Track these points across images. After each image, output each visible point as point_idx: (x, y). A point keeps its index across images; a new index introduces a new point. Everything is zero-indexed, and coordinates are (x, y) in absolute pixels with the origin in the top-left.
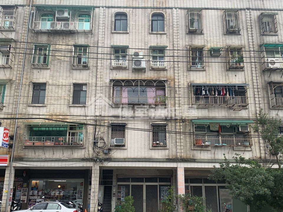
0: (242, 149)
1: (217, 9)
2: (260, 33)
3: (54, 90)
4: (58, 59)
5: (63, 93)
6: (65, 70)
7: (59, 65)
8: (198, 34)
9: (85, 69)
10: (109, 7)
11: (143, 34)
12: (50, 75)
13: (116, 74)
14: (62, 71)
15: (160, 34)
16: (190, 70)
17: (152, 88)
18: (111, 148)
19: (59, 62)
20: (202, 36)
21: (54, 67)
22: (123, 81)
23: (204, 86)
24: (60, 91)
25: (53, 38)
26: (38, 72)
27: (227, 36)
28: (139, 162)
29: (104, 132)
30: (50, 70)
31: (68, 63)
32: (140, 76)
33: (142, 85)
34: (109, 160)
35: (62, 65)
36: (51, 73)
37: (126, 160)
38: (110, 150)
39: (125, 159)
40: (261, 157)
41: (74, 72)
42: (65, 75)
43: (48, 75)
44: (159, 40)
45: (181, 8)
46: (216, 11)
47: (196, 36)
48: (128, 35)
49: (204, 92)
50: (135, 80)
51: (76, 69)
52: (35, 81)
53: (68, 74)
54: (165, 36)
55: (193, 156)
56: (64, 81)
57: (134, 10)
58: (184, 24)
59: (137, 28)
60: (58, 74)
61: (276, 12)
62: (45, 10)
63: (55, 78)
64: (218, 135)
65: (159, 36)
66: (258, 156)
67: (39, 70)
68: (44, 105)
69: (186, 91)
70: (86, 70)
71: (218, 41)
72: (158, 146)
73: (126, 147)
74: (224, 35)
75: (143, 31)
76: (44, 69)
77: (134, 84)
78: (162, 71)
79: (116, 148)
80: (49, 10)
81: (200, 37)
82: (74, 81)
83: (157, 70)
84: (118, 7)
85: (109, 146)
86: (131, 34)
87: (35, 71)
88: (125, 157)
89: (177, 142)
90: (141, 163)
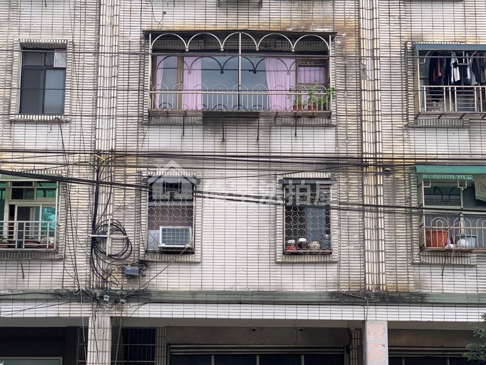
13: (164, 13)
17: (285, 60)
18: (148, 258)
22: (187, 34)
23: (458, 53)
28: (240, 303)
29: (124, 207)
33: (251, 48)
34: (143, 296)
38: (144, 264)
39: (194, 293)
49: (456, 74)
50: (227, 32)
55: (418, 284)
69: (397, 68)
72: (305, 254)
73: (196, 257)
77: (222, 47)
79: (166, 258)
82: (25, 37)
85: (142, 251)
88: (195, 287)
89: (364, 240)
90: (243, 307)
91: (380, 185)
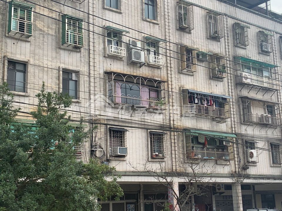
0: (223, 163)
1: (202, 7)
2: (234, 43)
3: (37, 74)
4: (40, 29)
5: (50, 80)
6: (50, 47)
7: (41, 38)
8: (187, 33)
9: (75, 51)
11: (136, 18)
12: (30, 51)
13: (111, 64)
14: (45, 47)
15: (153, 23)
16: (181, 73)
18: (111, 158)
19: (41, 34)
20: (190, 35)
21: (35, 40)
23: (197, 94)
24: (45, 77)
26: (14, 44)
27: (209, 41)
28: (138, 176)
29: (101, 138)
30: (29, 43)
31: (54, 38)
32: (135, 71)
35: (46, 40)
36: (32, 49)
37: (127, 174)
38: (108, 161)
39: (126, 172)
40: (236, 172)
41: (62, 52)
42: (50, 54)
43: (28, 50)
44: (152, 30)
46: (200, 8)
47: (185, 34)
48: (121, 15)
51: (64, 49)
52: (10, 56)
53: (54, 54)
54: (157, 26)
55: (186, 170)
56: (50, 63)
58: (174, 17)
59: (130, 9)
60: (41, 51)
61: (248, 25)
63: (37, 57)
64: (203, 148)
65: (151, 24)
67: (14, 41)
68: (27, 94)
69: (178, 96)
70: (77, 52)
71: (203, 44)
72: (157, 158)
73: (126, 158)
74: (208, 39)
75: (136, 15)
76: (21, 40)
78: (156, 69)
79: (116, 158)
81: (187, 36)
82: (63, 66)
83: (152, 67)
85: (108, 156)
86: (123, 14)
87: (9, 41)
88: (124, 170)
89: (172, 154)
90: (140, 177)
91: (176, 135)
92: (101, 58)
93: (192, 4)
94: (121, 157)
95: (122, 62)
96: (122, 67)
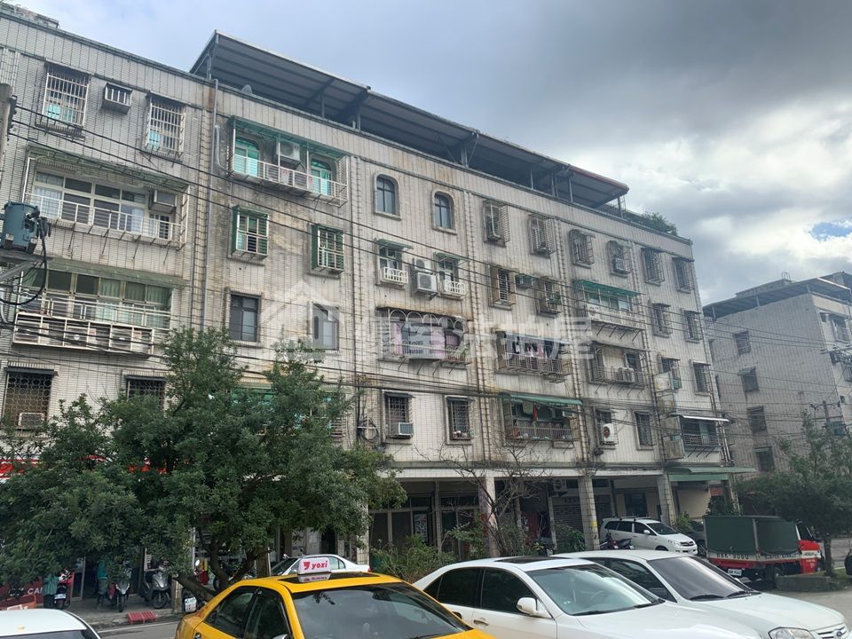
0: (563, 446)
1: (520, 208)
2: (572, 260)
4: (280, 246)
6: (294, 273)
7: (282, 260)
8: (500, 246)
9: (331, 278)
10: (365, 160)
11: (423, 227)
12: (265, 279)
13: (386, 296)
14: (287, 273)
15: (448, 233)
16: (494, 307)
18: (388, 441)
19: (281, 253)
20: (504, 250)
21: (271, 262)
23: (518, 338)
25: (266, 199)
26: (240, 269)
27: (534, 257)
30: (263, 268)
31: (300, 258)
32: (423, 305)
35: (288, 262)
36: (268, 275)
37: (414, 465)
38: (384, 445)
40: (583, 459)
41: (312, 280)
43: (261, 279)
44: (447, 244)
45: (474, 194)
46: (519, 210)
47: (497, 248)
48: (399, 223)
51: (316, 276)
52: (235, 288)
53: (301, 283)
54: (455, 237)
56: (294, 297)
57: (407, 177)
58: (479, 224)
59: (413, 213)
60: (281, 279)
61: (593, 233)
62: (246, 130)
64: (531, 422)
65: (446, 235)
66: (580, 456)
67: (241, 266)
68: (259, 345)
69: (489, 341)
70: (335, 279)
71: (524, 263)
72: (461, 440)
73: (413, 440)
74: (531, 254)
75: (422, 222)
76: (251, 264)
78: (454, 302)
79: (396, 441)
80: (255, 133)
81: (500, 250)
82: (315, 300)
83: (447, 298)
84: (381, 165)
85: (384, 437)
86: (403, 221)
87: (233, 265)
89: (482, 432)
91: (488, 403)
92: (371, 287)
93: (506, 204)
94: (404, 439)
95: (402, 293)
96: (403, 300)
